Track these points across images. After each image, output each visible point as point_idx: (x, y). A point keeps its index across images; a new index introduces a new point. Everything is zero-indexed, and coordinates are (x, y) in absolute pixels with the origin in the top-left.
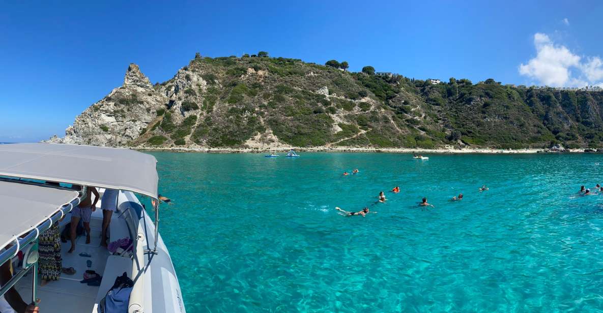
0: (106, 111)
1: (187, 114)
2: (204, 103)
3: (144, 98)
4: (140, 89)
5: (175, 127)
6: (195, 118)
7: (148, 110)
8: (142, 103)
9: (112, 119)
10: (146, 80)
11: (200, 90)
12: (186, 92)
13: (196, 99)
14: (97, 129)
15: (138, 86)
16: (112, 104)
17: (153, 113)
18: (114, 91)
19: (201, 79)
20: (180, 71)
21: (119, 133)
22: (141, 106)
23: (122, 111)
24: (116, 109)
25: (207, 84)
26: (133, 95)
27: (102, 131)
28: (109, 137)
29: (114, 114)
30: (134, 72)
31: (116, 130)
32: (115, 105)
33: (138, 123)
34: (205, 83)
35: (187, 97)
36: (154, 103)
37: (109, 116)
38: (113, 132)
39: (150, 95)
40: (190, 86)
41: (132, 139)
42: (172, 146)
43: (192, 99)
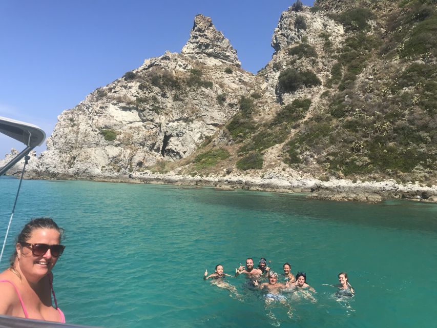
0: (120, 100)
1: (288, 99)
2: (336, 71)
3: (215, 76)
4: (212, 62)
5: (253, 129)
6: (305, 104)
7: (221, 99)
8: (209, 85)
9: (133, 116)
10: (225, 43)
11: (328, 45)
12: (292, 52)
13: (314, 63)
14: (94, 136)
15: (209, 55)
16: (135, 85)
17: (231, 105)
18: (147, 62)
19: (332, 23)
20: (285, 13)
21: (142, 144)
22: (207, 91)
23: (155, 99)
24: (141, 95)
25: (346, 31)
26: (194, 71)
27: (103, 141)
28: (113, 151)
29: (137, 105)
30: (200, 30)
31: (136, 137)
32: (141, 87)
33: (196, 124)
34: (341, 29)
35: (293, 63)
36: (234, 86)
37: (124, 109)
38: (127, 142)
39: (229, 71)
40: (304, 39)
41: (181, 157)
42: (228, 172)
43: (305, 65)
